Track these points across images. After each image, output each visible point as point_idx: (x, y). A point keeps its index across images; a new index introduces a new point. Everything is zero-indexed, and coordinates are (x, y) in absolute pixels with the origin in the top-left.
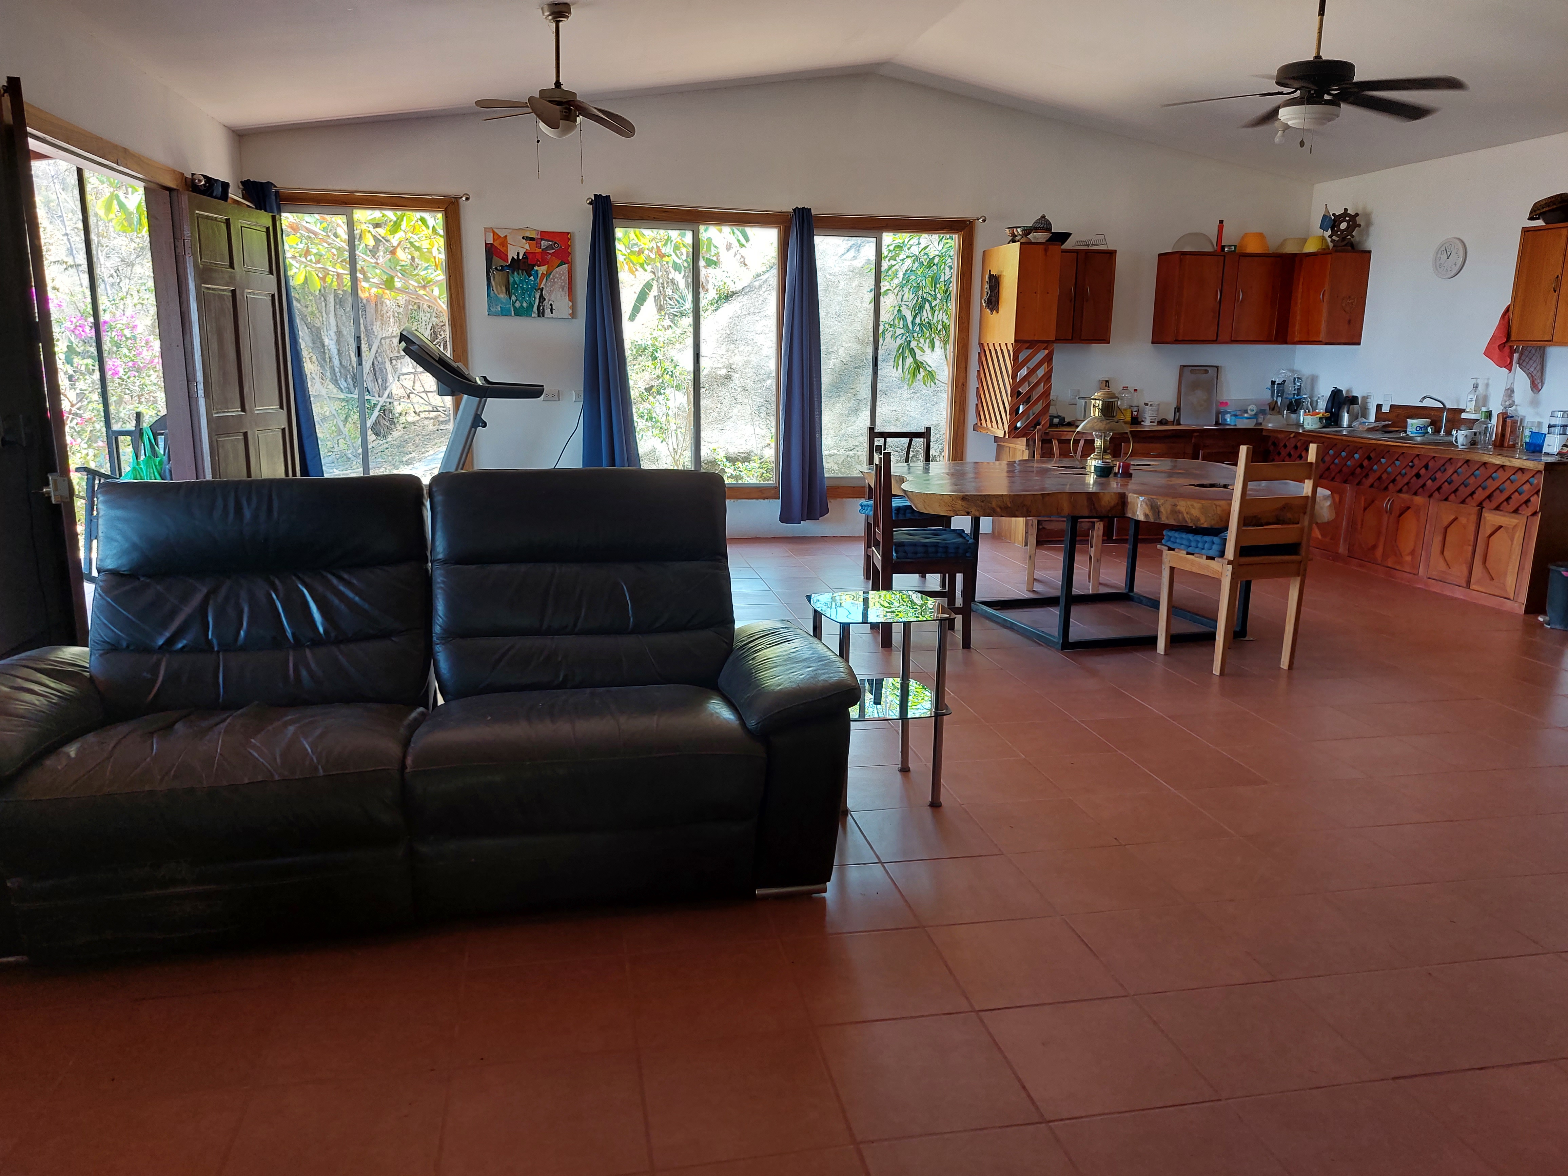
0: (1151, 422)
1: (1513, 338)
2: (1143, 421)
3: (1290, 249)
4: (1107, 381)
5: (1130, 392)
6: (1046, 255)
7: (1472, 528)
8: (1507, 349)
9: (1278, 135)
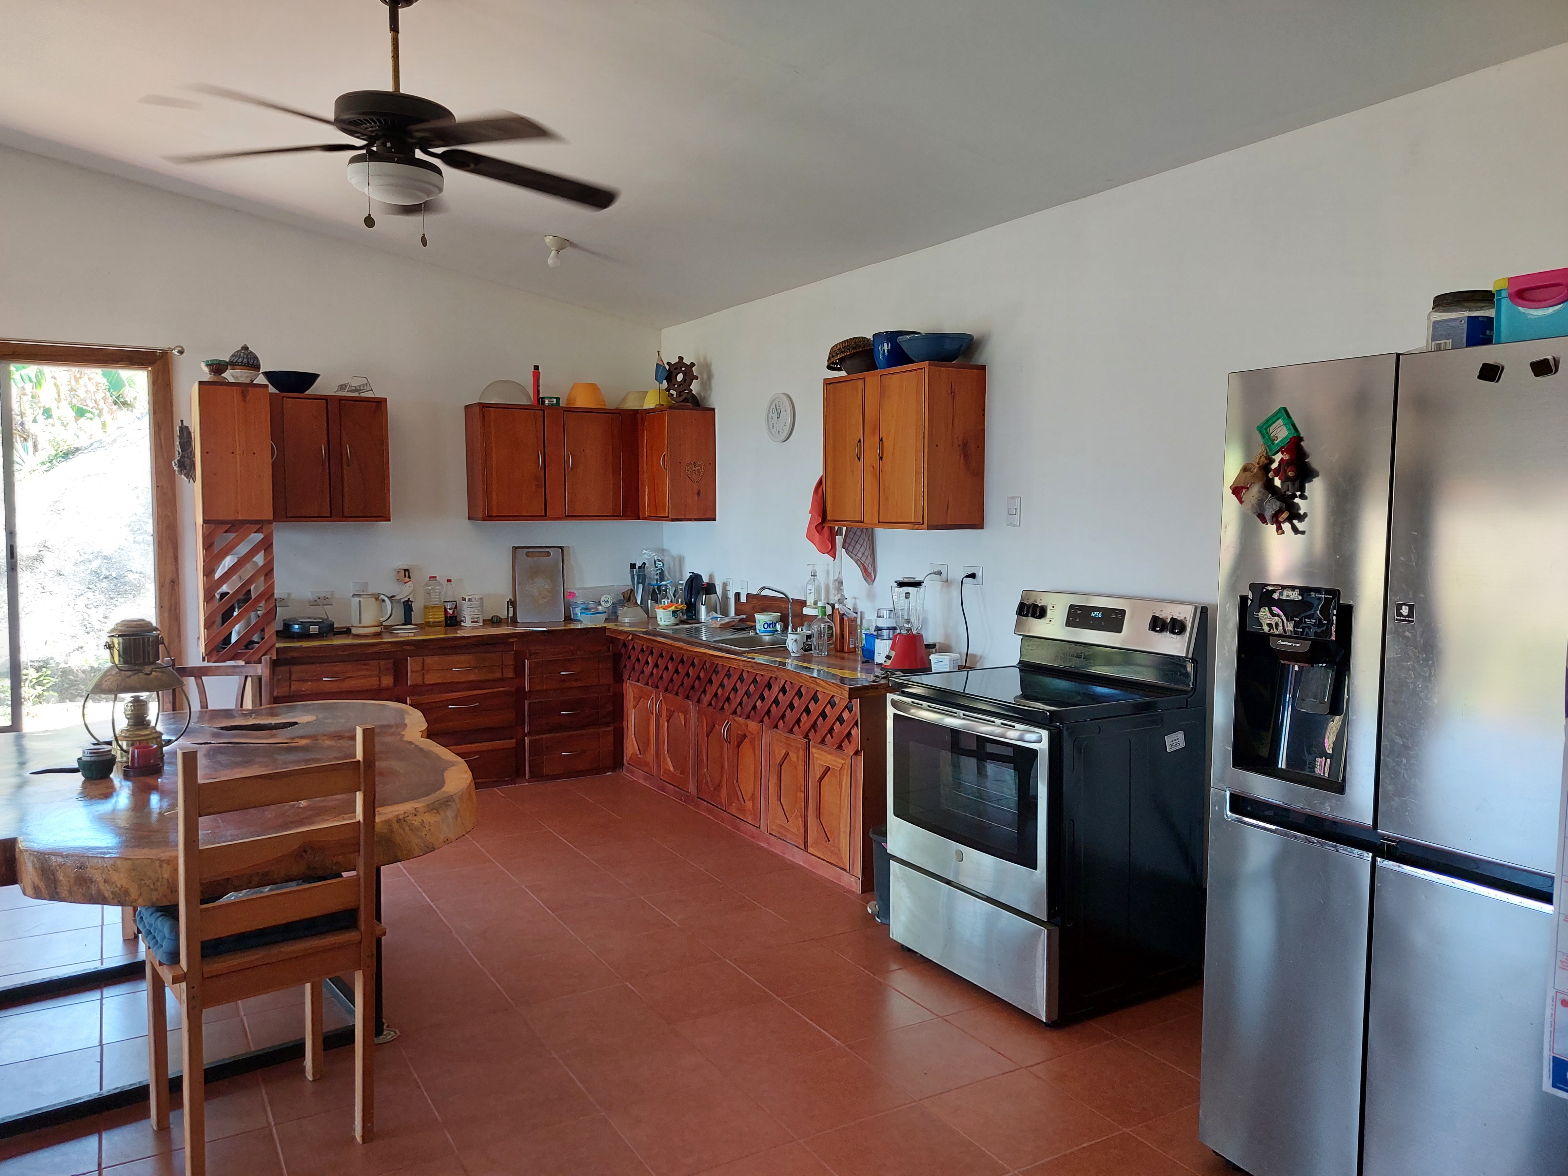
0: (472, 622)
1: (829, 518)
2: (462, 621)
3: (632, 404)
4: (406, 570)
5: (439, 584)
6: (244, 400)
7: (801, 768)
8: (826, 532)
9: (551, 255)
